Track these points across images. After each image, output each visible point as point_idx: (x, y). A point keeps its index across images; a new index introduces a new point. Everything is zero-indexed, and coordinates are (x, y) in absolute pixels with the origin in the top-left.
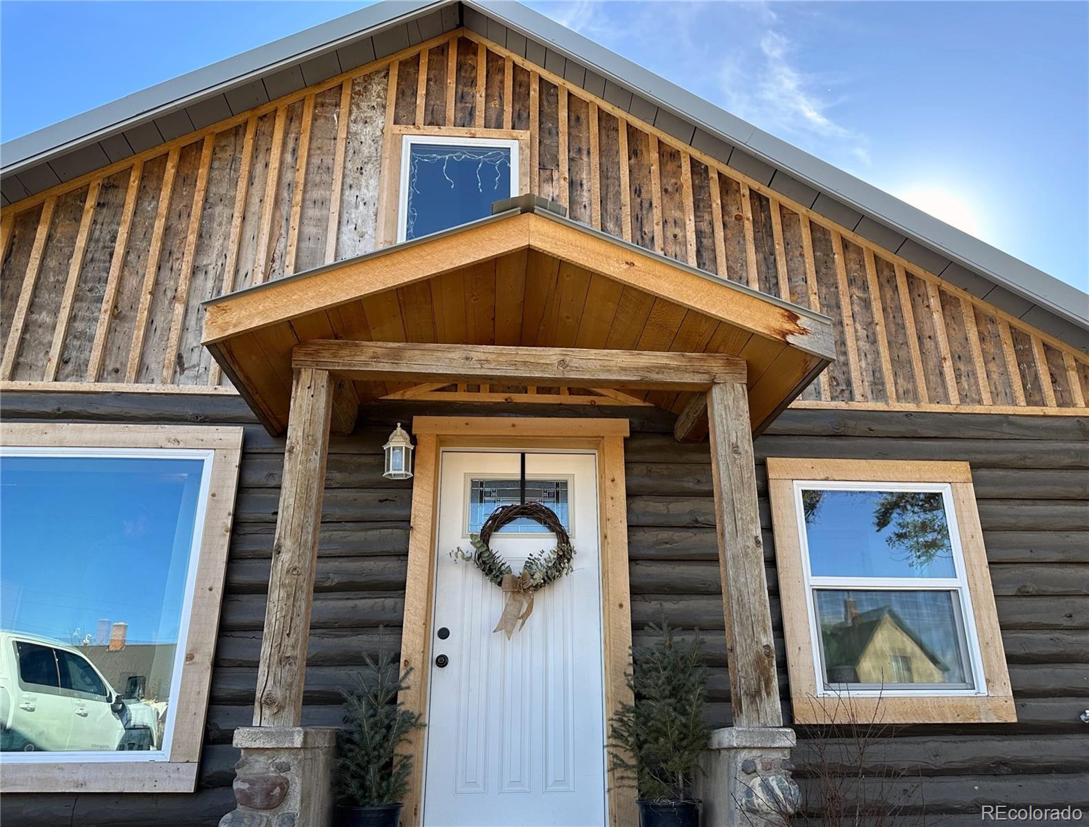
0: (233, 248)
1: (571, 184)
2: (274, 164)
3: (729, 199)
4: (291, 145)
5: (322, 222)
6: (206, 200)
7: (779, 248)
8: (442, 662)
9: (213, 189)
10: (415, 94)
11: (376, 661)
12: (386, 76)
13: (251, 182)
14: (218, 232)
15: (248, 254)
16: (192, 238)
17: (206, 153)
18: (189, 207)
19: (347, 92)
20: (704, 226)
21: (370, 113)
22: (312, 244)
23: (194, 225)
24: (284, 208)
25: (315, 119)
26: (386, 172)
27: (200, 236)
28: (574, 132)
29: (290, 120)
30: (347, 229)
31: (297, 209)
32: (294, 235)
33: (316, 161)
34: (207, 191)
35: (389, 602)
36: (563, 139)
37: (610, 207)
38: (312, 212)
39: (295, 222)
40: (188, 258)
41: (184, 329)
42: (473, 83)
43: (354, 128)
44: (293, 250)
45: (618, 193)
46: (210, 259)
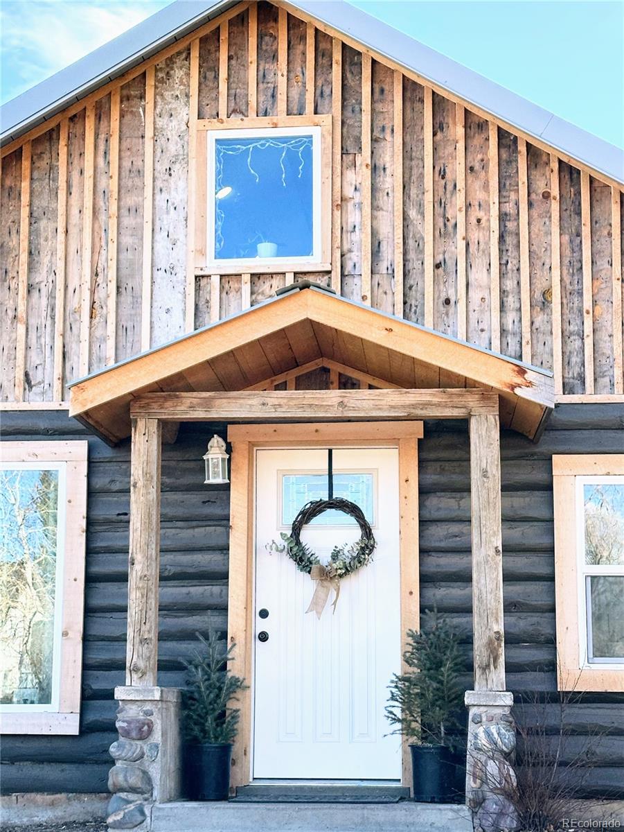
0: (61, 264)
1: (374, 169)
2: (89, 172)
3: (536, 174)
4: (102, 148)
5: (137, 231)
6: (31, 214)
7: (586, 231)
8: (263, 637)
9: (36, 202)
10: (216, 78)
11: (207, 638)
12: (188, 58)
13: (69, 193)
14: (45, 247)
15: (73, 268)
16: (24, 257)
17: (26, 164)
18: (16, 222)
19: (150, 82)
20: (509, 208)
21: (174, 104)
22: (130, 255)
23: (24, 245)
24: (102, 217)
25: (122, 116)
26: (193, 174)
27: (30, 253)
28: (379, 107)
29: (99, 118)
30: (161, 236)
31: (114, 221)
32: (113, 248)
33: (127, 164)
34: (31, 205)
35: (216, 589)
36: (366, 118)
37: (413, 192)
38: (128, 221)
39: (113, 234)
40: (23, 277)
41: (28, 348)
42: (275, 57)
43: (160, 122)
44: (113, 265)
45: (422, 176)
46: (41, 276)
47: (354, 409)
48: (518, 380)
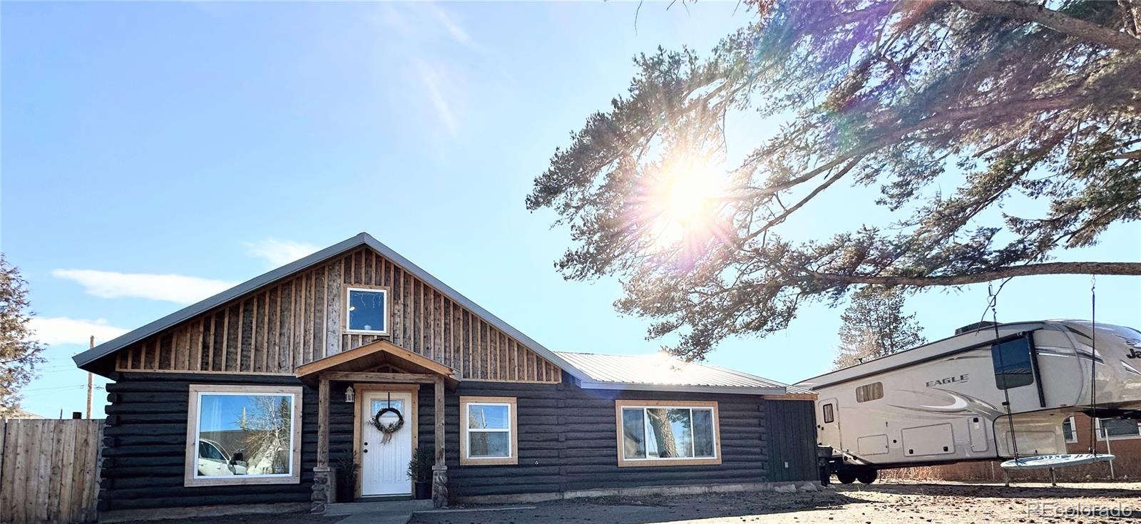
0: (292, 327)
1: (404, 305)
2: (303, 297)
3: (456, 312)
4: (308, 289)
5: (321, 318)
6: (281, 310)
7: (470, 330)
8: (366, 451)
9: (283, 306)
10: (351, 271)
11: (346, 450)
12: (340, 263)
13: (296, 304)
14: (287, 321)
15: (297, 329)
16: (278, 323)
17: (279, 292)
18: (276, 311)
19: (326, 269)
20: (447, 321)
21: (335, 277)
22: (318, 326)
23: (279, 319)
24: (308, 313)
25: (316, 279)
26: (342, 301)
27: (281, 322)
28: (406, 286)
29: (307, 279)
30: (330, 320)
31: (313, 314)
32: (312, 323)
33: (317, 296)
34: (281, 306)
35: (349, 436)
36: (402, 289)
37: (417, 314)
38: (318, 314)
39: (312, 318)
40: (278, 330)
41: (280, 354)
42: (371, 266)
43: (330, 283)
44: (312, 328)
45: (420, 309)
46: (285, 331)
47: (398, 379)
48: (450, 373)
